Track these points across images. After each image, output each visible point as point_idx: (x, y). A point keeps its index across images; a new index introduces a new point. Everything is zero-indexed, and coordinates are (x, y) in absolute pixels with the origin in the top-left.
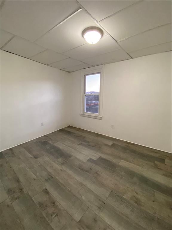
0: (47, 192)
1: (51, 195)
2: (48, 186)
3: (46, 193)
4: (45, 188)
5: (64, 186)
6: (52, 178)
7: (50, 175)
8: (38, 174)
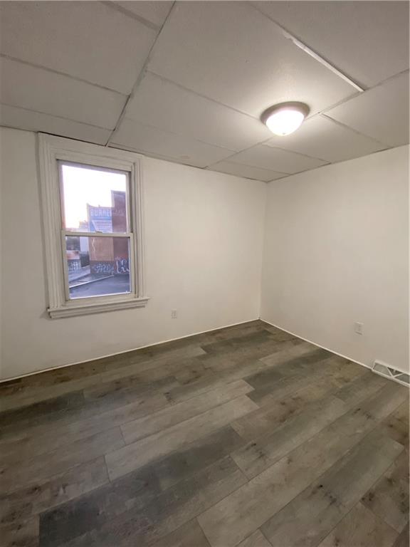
0: (370, 499)
1: (374, 487)
2: (353, 497)
3: (372, 499)
4: (360, 504)
5: (342, 459)
6: (321, 486)
7: (314, 493)
8: (312, 533)
